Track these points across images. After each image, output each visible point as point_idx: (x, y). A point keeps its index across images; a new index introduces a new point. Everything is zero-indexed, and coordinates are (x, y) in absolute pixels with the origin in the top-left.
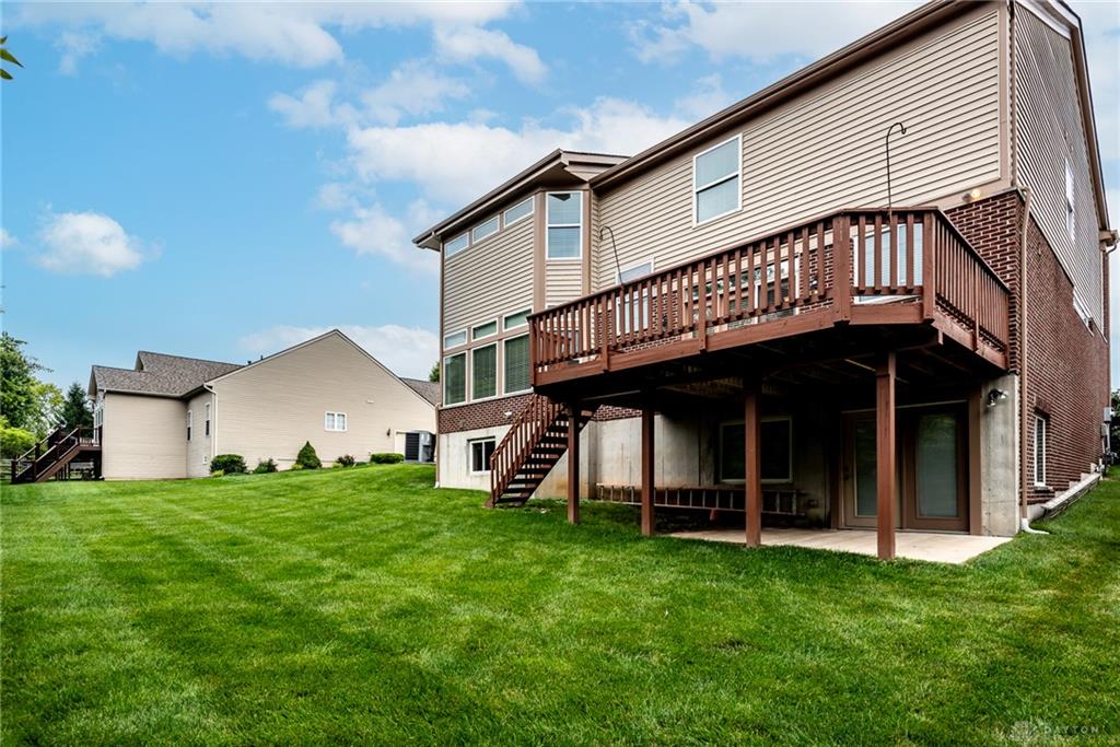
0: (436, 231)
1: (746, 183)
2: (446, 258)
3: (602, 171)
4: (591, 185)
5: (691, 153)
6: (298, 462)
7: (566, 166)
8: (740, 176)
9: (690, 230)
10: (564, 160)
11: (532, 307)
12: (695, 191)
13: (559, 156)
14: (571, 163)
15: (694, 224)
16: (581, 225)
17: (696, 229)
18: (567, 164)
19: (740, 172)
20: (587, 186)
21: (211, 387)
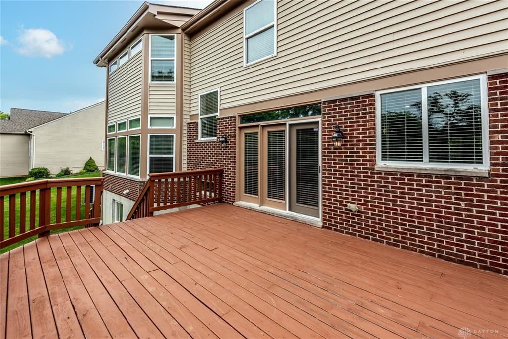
0: (102, 57)
1: (281, 32)
2: (109, 74)
3: (187, 19)
4: (183, 30)
5: (240, 8)
6: (85, 168)
7: (155, 16)
8: (275, 26)
9: (241, 69)
10: (153, 10)
11: (140, 117)
12: (245, 37)
13: (147, 8)
14: (159, 13)
15: (244, 64)
16: (175, 58)
17: (246, 68)
18: (156, 14)
19: (275, 23)
20: (179, 31)
21: (31, 132)
